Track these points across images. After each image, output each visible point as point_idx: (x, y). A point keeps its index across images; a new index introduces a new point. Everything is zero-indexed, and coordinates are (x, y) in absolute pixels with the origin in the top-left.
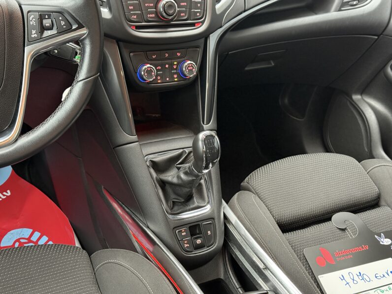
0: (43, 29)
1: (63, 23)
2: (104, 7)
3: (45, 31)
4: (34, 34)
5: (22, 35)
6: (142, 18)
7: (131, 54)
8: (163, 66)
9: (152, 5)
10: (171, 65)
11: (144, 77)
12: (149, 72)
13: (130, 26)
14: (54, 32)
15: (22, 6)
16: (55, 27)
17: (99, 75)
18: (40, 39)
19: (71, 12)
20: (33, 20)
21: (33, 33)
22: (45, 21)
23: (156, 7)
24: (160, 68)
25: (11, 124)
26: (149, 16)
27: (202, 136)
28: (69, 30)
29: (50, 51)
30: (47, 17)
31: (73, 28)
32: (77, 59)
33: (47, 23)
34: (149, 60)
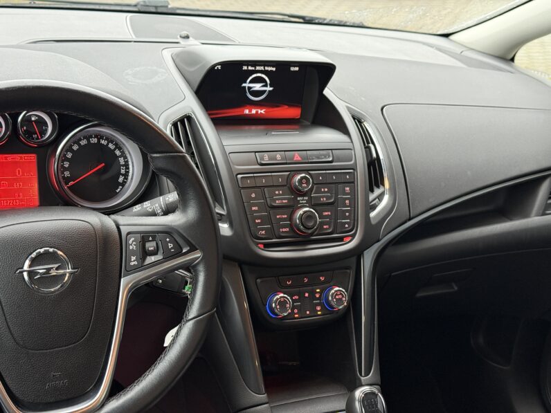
0: (145, 253)
1: (170, 246)
2: (224, 222)
3: (148, 257)
4: (134, 261)
5: (119, 263)
6: (272, 233)
7: (259, 280)
8: (301, 295)
9: (286, 216)
10: (313, 293)
11: (276, 311)
12: (282, 303)
13: (257, 244)
14: (159, 257)
15: (121, 227)
16: (161, 251)
17: (216, 311)
18: (141, 267)
19: (181, 231)
20: (133, 244)
21: (132, 260)
22: (148, 245)
23: (291, 218)
24: (296, 297)
25: (96, 383)
26: (281, 230)
27: (359, 393)
28: (179, 254)
29: (152, 282)
30: (151, 239)
31: (184, 251)
32: (187, 290)
33: (151, 246)
34: (283, 288)
